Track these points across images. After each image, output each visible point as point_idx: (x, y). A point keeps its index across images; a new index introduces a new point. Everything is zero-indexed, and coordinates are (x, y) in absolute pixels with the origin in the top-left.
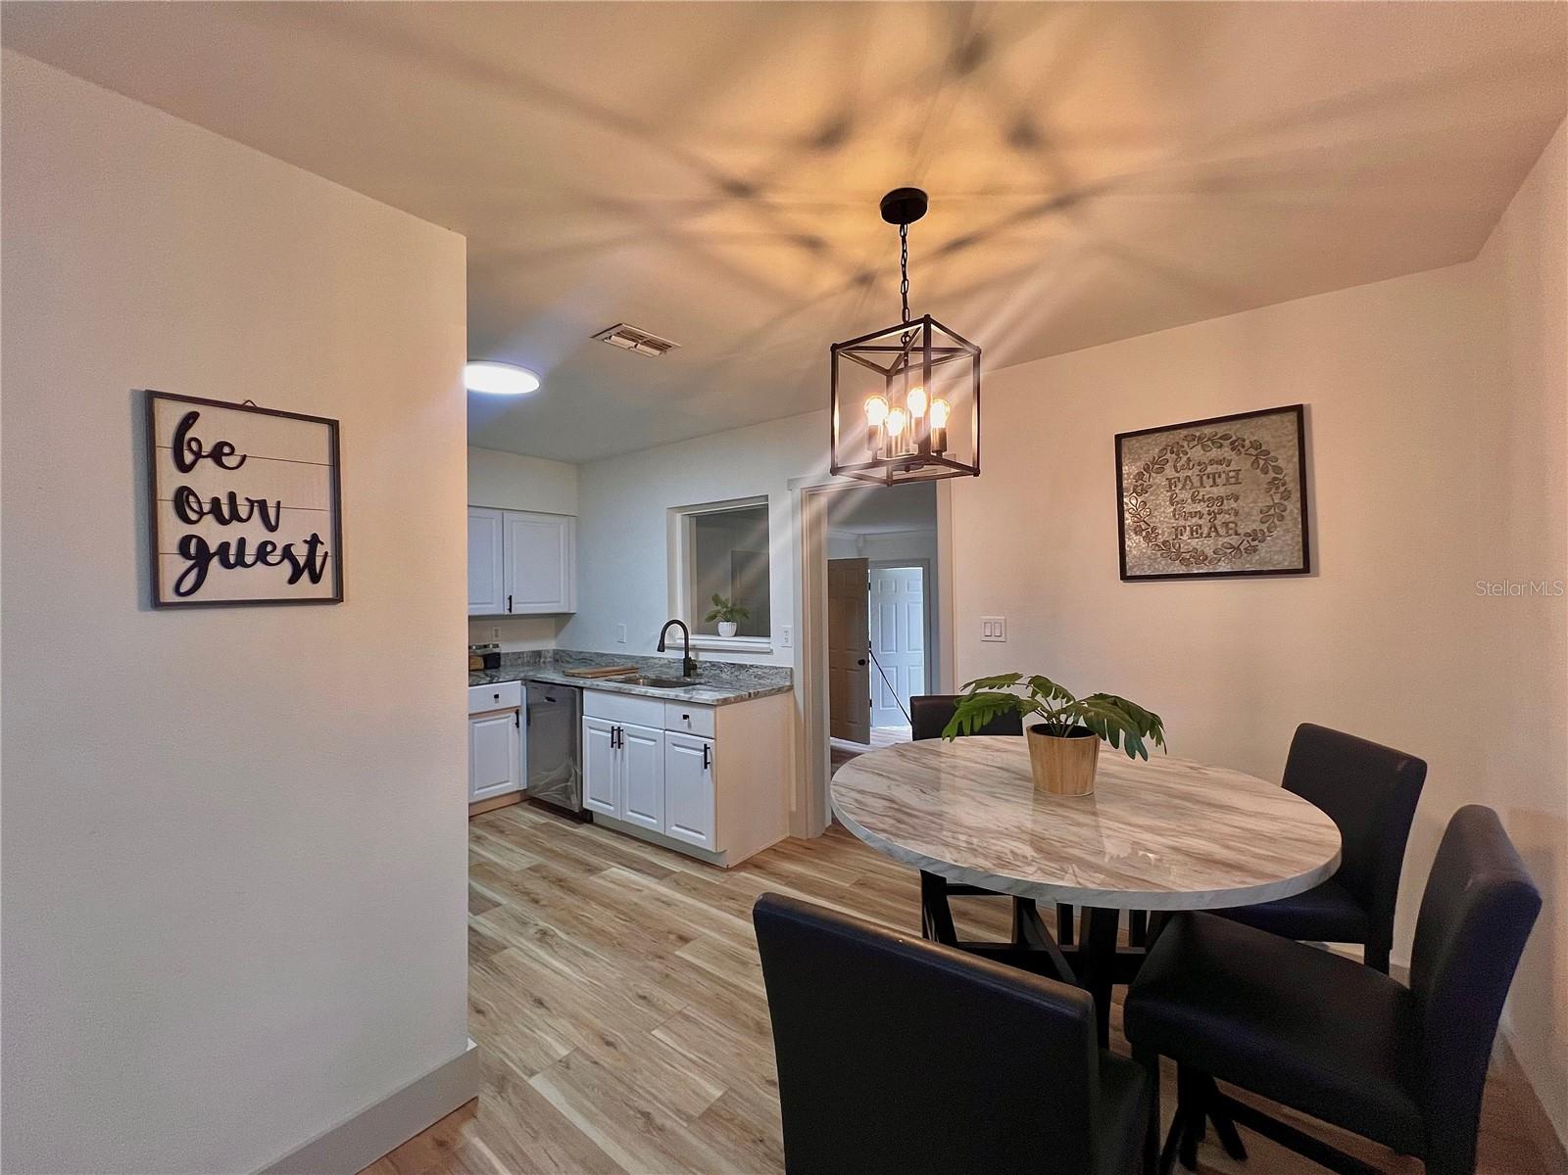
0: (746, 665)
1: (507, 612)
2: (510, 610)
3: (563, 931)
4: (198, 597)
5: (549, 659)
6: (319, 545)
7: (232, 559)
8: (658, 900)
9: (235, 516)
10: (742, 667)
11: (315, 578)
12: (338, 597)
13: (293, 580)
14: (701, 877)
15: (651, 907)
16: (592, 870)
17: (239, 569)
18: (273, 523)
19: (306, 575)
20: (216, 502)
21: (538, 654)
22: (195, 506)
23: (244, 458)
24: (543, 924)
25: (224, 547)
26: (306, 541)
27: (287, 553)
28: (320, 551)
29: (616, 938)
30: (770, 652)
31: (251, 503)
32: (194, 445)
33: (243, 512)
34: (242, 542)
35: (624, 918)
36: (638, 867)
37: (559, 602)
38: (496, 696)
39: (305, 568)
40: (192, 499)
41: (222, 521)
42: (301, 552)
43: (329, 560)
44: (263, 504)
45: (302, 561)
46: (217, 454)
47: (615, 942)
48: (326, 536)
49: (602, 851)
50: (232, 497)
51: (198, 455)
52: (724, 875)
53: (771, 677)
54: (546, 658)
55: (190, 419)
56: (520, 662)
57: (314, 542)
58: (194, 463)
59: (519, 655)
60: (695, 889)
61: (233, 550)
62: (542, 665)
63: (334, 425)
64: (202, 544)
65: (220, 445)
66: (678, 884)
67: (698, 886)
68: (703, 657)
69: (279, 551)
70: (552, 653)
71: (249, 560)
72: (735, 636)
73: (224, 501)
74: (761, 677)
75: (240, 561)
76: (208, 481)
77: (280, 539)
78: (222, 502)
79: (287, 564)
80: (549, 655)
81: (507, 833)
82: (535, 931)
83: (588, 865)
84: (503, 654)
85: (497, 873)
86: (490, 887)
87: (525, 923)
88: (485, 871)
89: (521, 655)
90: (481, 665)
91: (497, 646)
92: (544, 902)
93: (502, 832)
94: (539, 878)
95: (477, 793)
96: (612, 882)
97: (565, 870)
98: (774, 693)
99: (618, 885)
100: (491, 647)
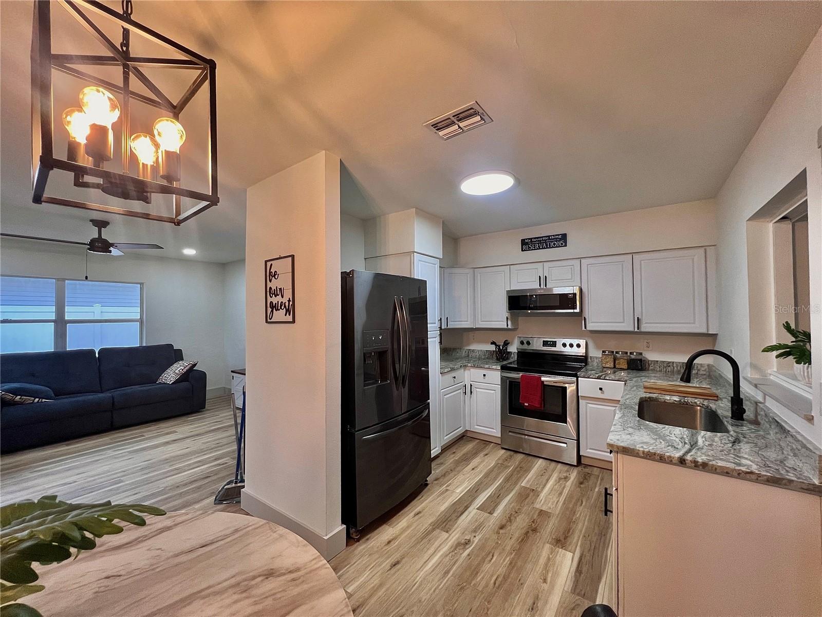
2: (640, 328)
3: (472, 551)
4: (272, 320)
6: (290, 302)
7: (277, 308)
11: (290, 314)
12: (294, 322)
13: (286, 315)
16: (560, 541)
17: (278, 311)
18: (282, 295)
20: (274, 290)
22: (272, 292)
23: (278, 275)
25: (276, 304)
27: (285, 306)
31: (279, 289)
32: (271, 274)
33: (278, 293)
34: (278, 302)
37: (694, 323)
39: (288, 311)
40: (271, 290)
41: (275, 296)
42: (287, 304)
43: (292, 307)
45: (287, 308)
46: (274, 276)
48: (291, 299)
55: (271, 266)
58: (272, 279)
59: (669, 364)
63: (293, 257)
64: (273, 303)
65: (275, 272)
66: (573, 609)
70: (706, 367)
76: (274, 284)
77: (284, 300)
80: (703, 369)
81: (582, 486)
82: (468, 538)
83: (566, 538)
84: (652, 361)
85: (527, 501)
86: (509, 503)
87: (475, 531)
88: (528, 495)
89: (671, 364)
90: (625, 366)
91: (641, 354)
92: (501, 531)
93: (581, 483)
94: (531, 519)
95: (588, 450)
96: (549, 559)
97: (550, 528)
98: (757, 479)
99: (546, 565)
100: (635, 354)
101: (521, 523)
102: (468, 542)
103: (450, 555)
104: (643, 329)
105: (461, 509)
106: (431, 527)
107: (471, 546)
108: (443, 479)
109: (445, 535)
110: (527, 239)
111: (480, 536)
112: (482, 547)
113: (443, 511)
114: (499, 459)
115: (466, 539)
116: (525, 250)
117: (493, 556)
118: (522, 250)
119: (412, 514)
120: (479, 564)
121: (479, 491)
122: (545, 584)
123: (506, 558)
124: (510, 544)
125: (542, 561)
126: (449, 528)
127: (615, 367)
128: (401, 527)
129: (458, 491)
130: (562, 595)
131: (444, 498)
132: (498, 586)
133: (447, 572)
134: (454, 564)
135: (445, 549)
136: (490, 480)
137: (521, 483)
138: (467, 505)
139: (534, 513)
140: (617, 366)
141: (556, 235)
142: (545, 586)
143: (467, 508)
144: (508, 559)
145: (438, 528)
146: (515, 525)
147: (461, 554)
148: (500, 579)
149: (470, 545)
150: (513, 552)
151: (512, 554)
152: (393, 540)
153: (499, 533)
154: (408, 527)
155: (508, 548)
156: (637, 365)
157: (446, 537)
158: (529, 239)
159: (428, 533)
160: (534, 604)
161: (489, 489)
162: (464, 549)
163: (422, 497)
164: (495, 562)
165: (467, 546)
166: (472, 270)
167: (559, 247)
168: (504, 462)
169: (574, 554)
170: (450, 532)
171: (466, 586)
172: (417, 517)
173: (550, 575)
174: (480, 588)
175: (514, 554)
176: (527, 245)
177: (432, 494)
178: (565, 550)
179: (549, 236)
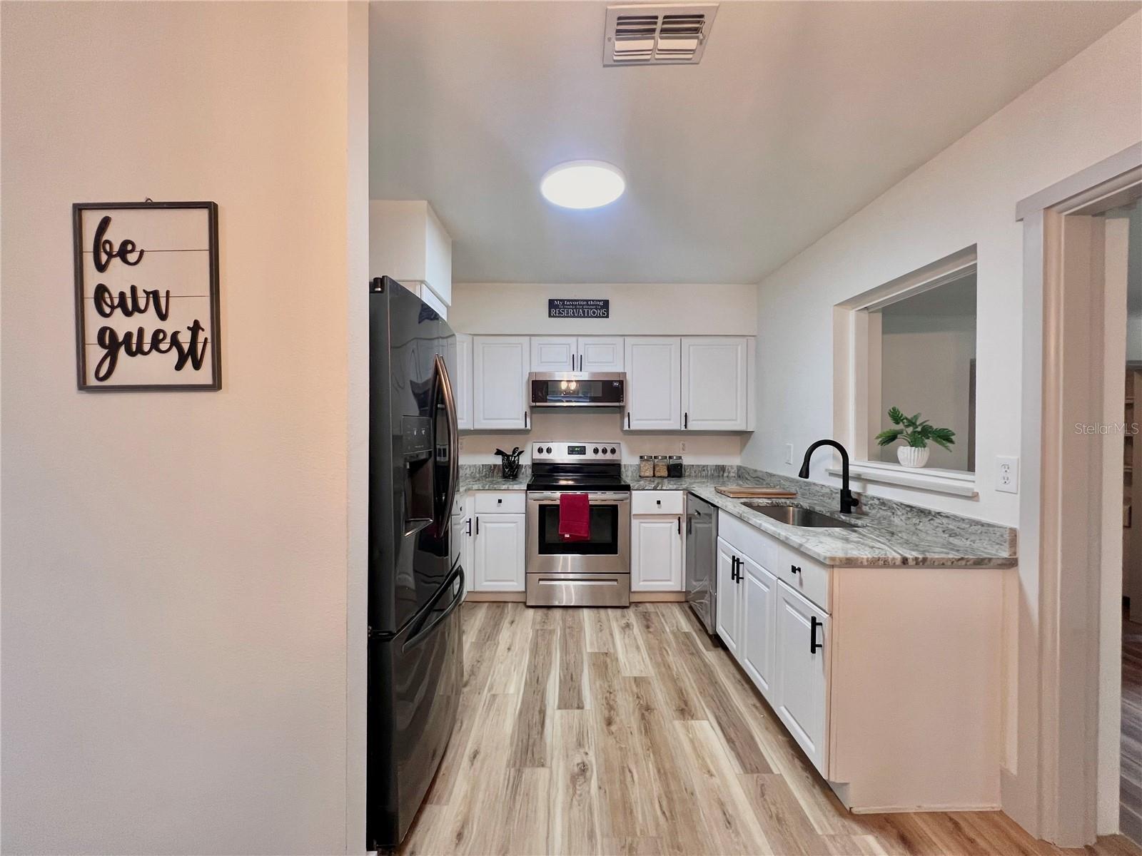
0: (930, 512)
1: (683, 428)
2: (686, 426)
3: (599, 779)
4: (111, 381)
5: (732, 474)
6: (200, 331)
7: (134, 347)
8: (722, 804)
9: (136, 308)
10: (923, 513)
11: (197, 365)
12: (216, 385)
13: (179, 367)
14: (803, 803)
15: (706, 812)
16: (685, 711)
17: (139, 356)
18: (164, 312)
19: (189, 362)
20: (122, 295)
21: (722, 469)
22: (108, 301)
23: (142, 252)
24: (592, 758)
25: (128, 336)
26: (189, 328)
27: (175, 341)
28: (202, 336)
29: (635, 834)
30: (974, 497)
31: (147, 293)
32: (107, 247)
33: (142, 304)
34: (141, 331)
35: (665, 808)
36: (733, 735)
37: (736, 420)
38: (659, 502)
39: (190, 356)
40: (107, 295)
41: (128, 314)
42: (185, 338)
43: (209, 346)
44: (155, 294)
45: (186, 347)
46: (123, 253)
47: (629, 840)
48: (206, 323)
49: (711, 691)
50: (133, 289)
51: (110, 255)
52: (837, 821)
53: (973, 538)
54: (729, 472)
55: (105, 223)
56: (704, 473)
57: (196, 328)
58: (108, 262)
59: (704, 468)
60: (779, 820)
61: (135, 340)
62: (726, 479)
63: (212, 208)
64: (113, 334)
65: (125, 243)
66: (763, 795)
67: (787, 816)
68: (873, 491)
69: (168, 340)
70: (735, 469)
71: (146, 348)
72: (925, 467)
73: (128, 294)
74: (953, 534)
75: (140, 351)
76: (118, 278)
77: (169, 327)
78: (127, 296)
79: (174, 351)
80: (733, 471)
81: (651, 630)
82: (580, 761)
83: (686, 703)
84: (688, 466)
85: (610, 670)
86: (592, 683)
87: (580, 744)
88: (604, 663)
89: (705, 468)
90: (665, 474)
91: (680, 458)
92: (614, 728)
93: (648, 627)
94: (633, 696)
95: (642, 583)
96: (692, 741)
97: (661, 697)
98: (966, 565)
99: (695, 749)
100: (675, 458)
101: (626, 706)
102: (583, 769)
103: (575, 803)
104: (690, 427)
105: (537, 717)
106: (512, 770)
107: (592, 771)
108: (475, 679)
109: (542, 773)
110: (557, 300)
111: (593, 747)
112: (608, 767)
113: (513, 732)
114: (534, 623)
115: (578, 764)
116: (554, 317)
117: (630, 771)
118: (550, 316)
119: (465, 762)
120: (623, 795)
121: (540, 679)
122: (714, 778)
123: (647, 765)
124: (636, 741)
125: (688, 748)
126: (541, 758)
127: (654, 476)
128: (462, 794)
129: (512, 690)
130: (739, 781)
131: (498, 710)
132: (670, 815)
133: (591, 835)
134: (591, 813)
135: (560, 797)
136: (544, 658)
137: (586, 650)
138: (541, 708)
139: (631, 687)
140: (657, 474)
141: (597, 301)
142: (716, 781)
143: (542, 713)
144: (651, 766)
145: (525, 765)
146: (622, 711)
147: (589, 792)
148: (664, 803)
149: (590, 770)
150: (648, 752)
151: (649, 756)
152: (463, 827)
153: (613, 733)
154: (474, 788)
155: (639, 750)
156: (676, 471)
157: (547, 776)
158: (560, 300)
159: (515, 786)
160: (725, 814)
161: (553, 672)
162: (587, 781)
163: (462, 723)
164: (639, 778)
165: (588, 774)
166: (471, 337)
167: (600, 317)
168: (543, 626)
169: (708, 720)
170: (548, 763)
171: (633, 841)
172: (477, 763)
173: (709, 761)
174: (653, 833)
175: (651, 755)
176: (557, 308)
177: (474, 710)
178: (697, 719)
179: (587, 301)
